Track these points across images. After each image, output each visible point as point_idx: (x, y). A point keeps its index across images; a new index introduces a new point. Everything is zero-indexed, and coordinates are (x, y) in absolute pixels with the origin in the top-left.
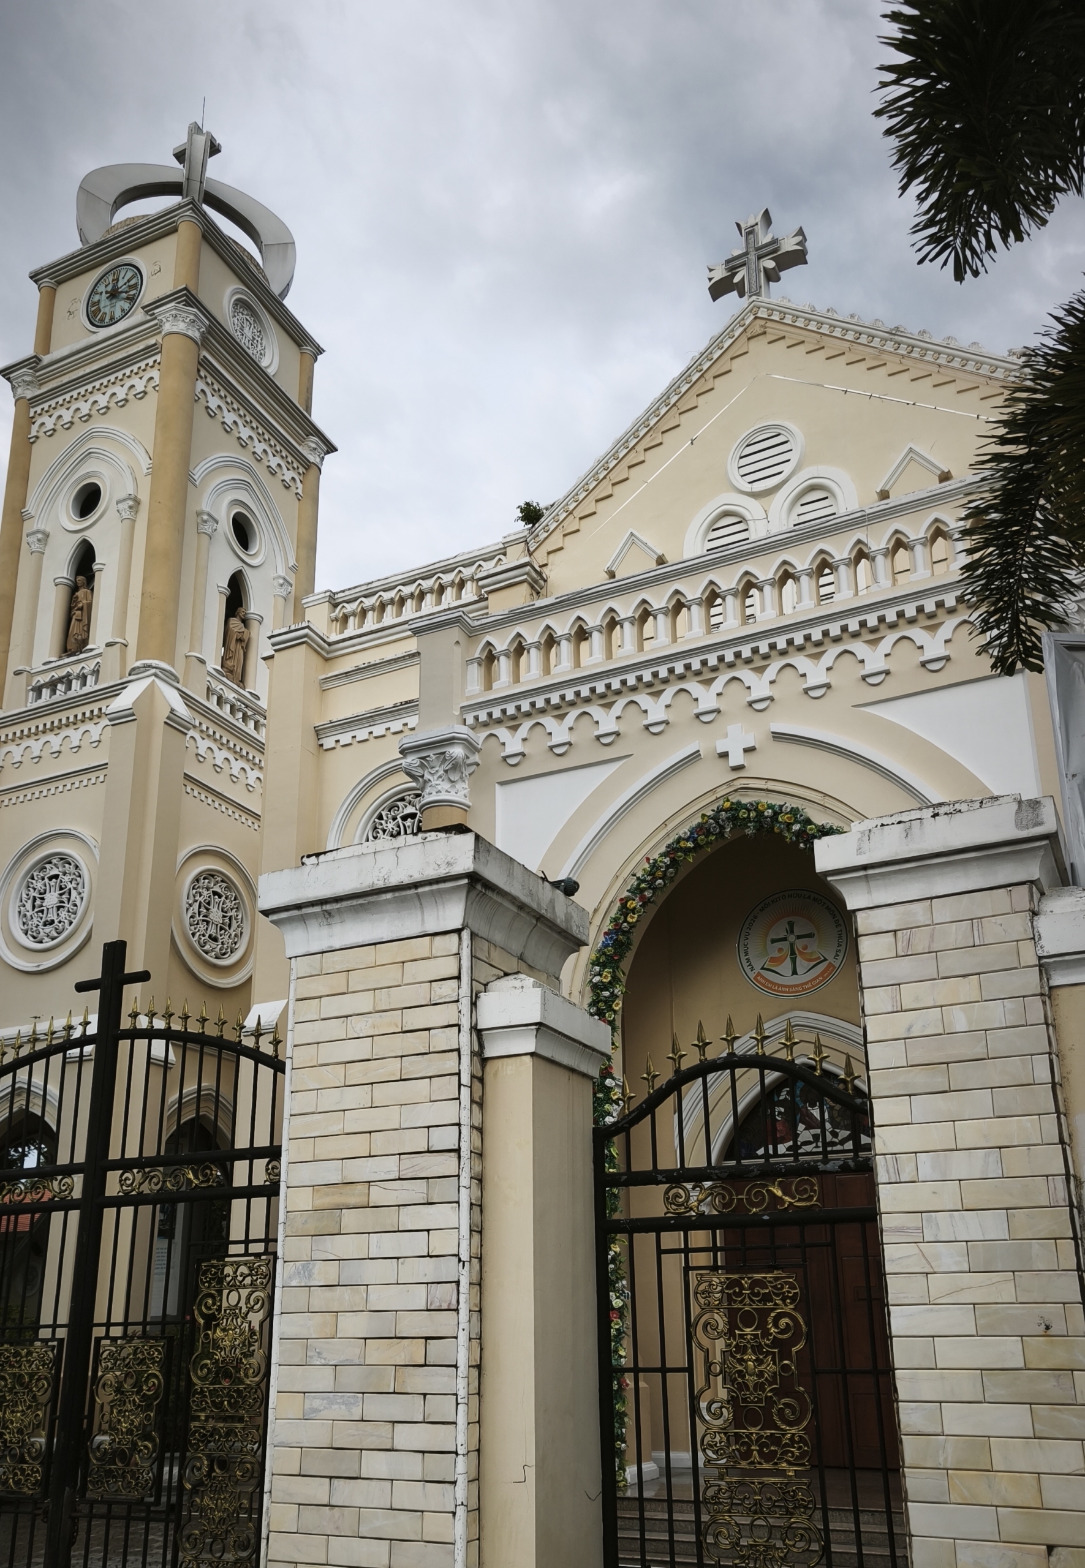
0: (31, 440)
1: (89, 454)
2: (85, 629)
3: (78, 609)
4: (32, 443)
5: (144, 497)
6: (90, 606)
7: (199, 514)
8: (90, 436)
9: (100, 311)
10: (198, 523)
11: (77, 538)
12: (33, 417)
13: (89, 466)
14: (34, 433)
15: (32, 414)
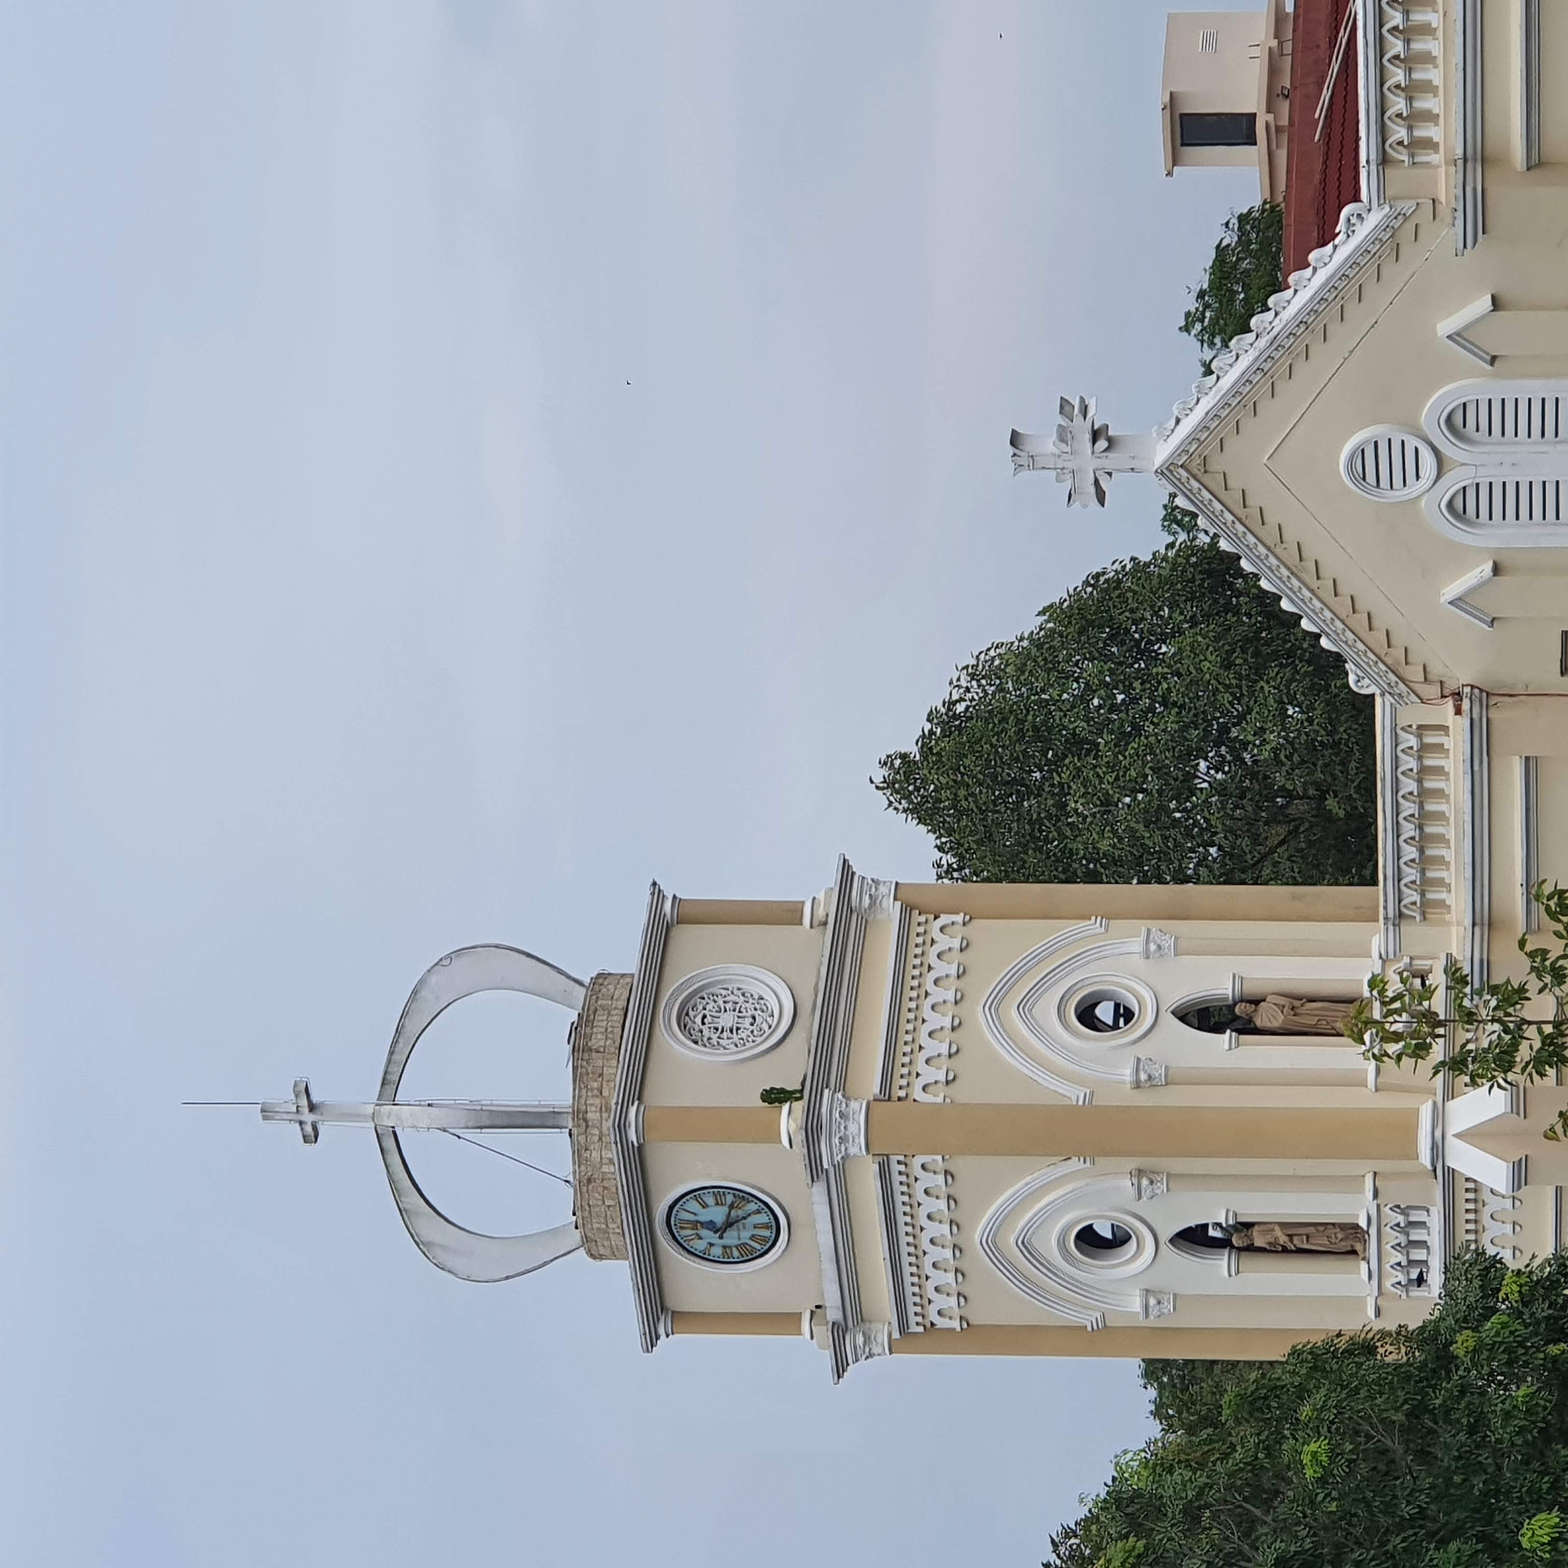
0: (965, 1325)
1: (1025, 1246)
2: (1322, 1229)
3: (1292, 1241)
4: (968, 1324)
5: (1132, 1163)
6: (1283, 1225)
7: (1137, 1085)
8: (992, 1246)
9: (744, 1244)
10: (1151, 1086)
11: (1167, 1250)
12: (925, 1327)
13: (1049, 1245)
14: (956, 1324)
15: (921, 1329)
